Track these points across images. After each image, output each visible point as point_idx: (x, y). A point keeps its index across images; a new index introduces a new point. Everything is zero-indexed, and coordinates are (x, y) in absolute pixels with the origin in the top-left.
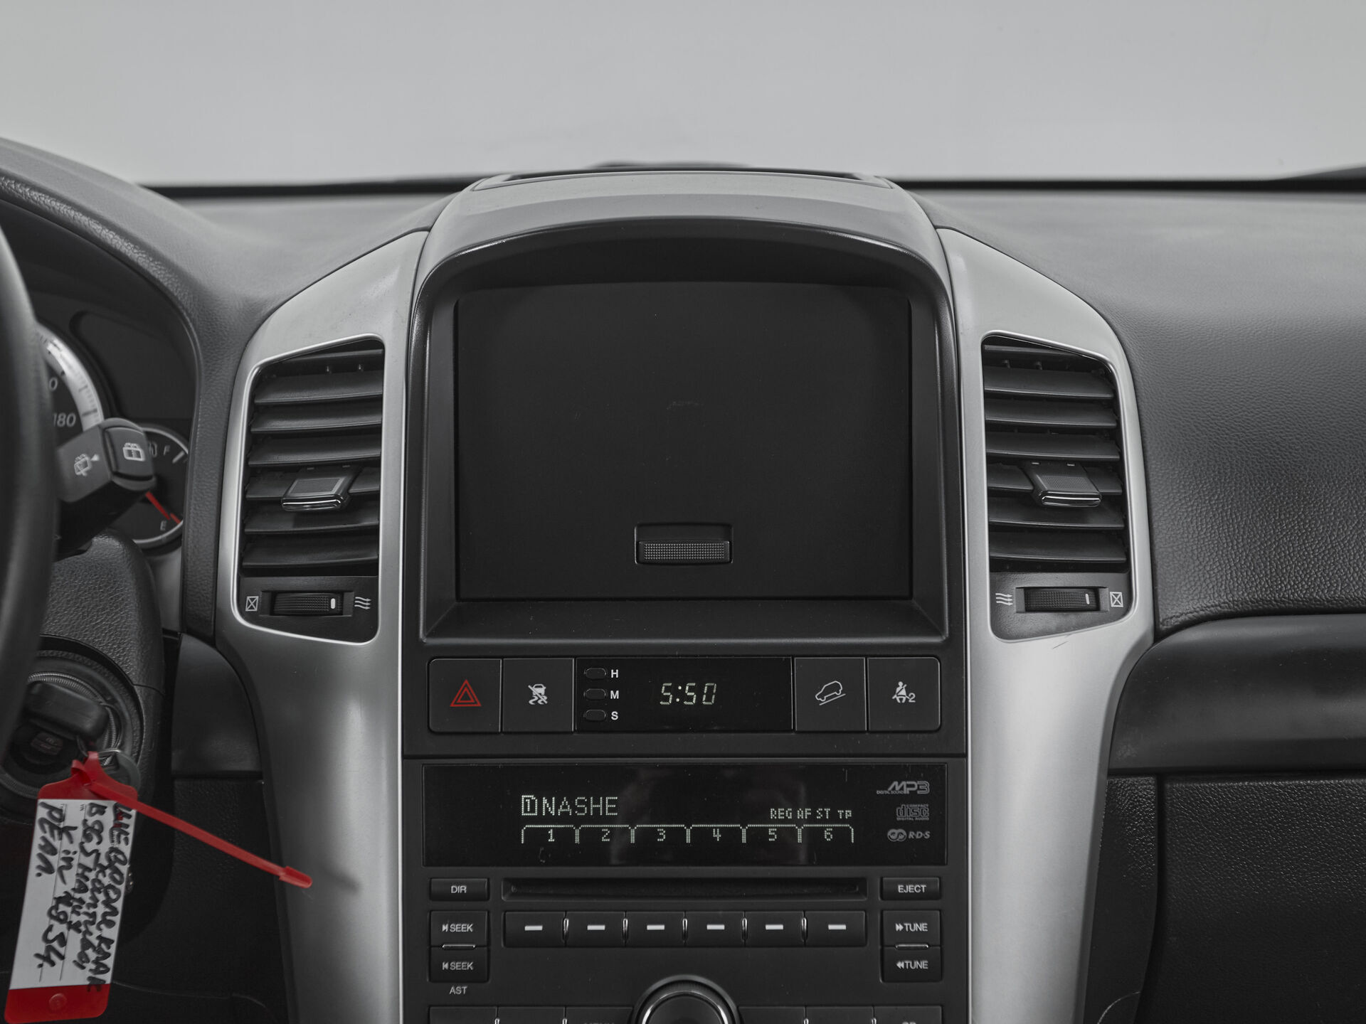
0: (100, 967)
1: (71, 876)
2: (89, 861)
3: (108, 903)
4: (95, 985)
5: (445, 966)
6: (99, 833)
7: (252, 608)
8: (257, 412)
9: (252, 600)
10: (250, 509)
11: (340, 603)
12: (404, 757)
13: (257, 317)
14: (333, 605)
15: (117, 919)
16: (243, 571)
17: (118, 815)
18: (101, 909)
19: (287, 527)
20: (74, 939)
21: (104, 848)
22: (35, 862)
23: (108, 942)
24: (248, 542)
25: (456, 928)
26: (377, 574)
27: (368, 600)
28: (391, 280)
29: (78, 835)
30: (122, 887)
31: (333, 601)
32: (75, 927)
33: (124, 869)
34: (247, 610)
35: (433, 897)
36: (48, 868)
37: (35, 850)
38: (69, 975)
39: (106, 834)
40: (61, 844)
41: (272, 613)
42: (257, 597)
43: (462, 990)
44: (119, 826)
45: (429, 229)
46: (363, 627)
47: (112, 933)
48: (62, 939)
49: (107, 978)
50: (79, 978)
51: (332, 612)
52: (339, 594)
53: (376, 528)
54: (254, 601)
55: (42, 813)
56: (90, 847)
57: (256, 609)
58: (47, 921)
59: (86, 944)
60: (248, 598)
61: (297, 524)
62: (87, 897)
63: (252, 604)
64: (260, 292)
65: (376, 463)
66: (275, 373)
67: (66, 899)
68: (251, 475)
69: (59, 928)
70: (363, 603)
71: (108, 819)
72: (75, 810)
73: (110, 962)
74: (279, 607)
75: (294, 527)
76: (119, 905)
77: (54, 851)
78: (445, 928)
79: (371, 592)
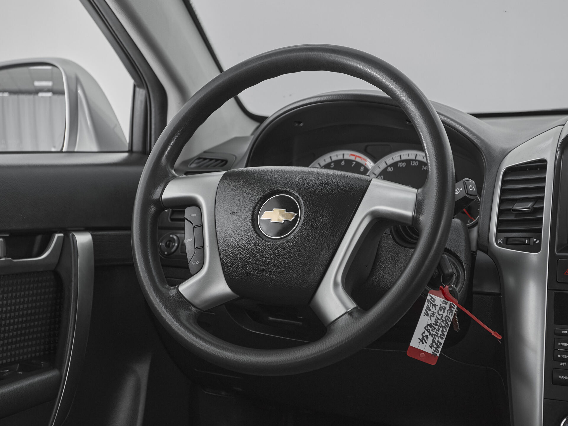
0: (436, 350)
1: (433, 319)
2: (439, 317)
3: (442, 332)
4: (434, 355)
5: (559, 356)
6: (444, 310)
7: (500, 242)
8: (504, 182)
9: (500, 240)
10: (501, 212)
11: (529, 241)
12: (548, 289)
13: (505, 154)
14: (527, 242)
15: (444, 338)
16: (498, 231)
17: (451, 307)
18: (440, 333)
19: (512, 218)
20: (430, 339)
21: (445, 314)
22: (424, 311)
23: (440, 344)
24: (500, 222)
25: (563, 344)
26: (542, 232)
27: (538, 240)
29: (438, 308)
30: (448, 329)
31: (527, 240)
32: (432, 335)
33: (449, 323)
34: (499, 243)
35: (555, 334)
36: (427, 315)
37: (425, 308)
38: (426, 348)
39: (446, 311)
40: (433, 309)
41: (507, 244)
42: (502, 239)
43: (564, 364)
44: (450, 310)
46: (536, 248)
47: (442, 341)
48: (427, 337)
49: (438, 354)
50: (430, 351)
51: (526, 244)
52: (529, 238)
53: (542, 218)
54: (501, 240)
55: (429, 298)
56: (441, 313)
57: (501, 243)
58: (423, 330)
59: (434, 341)
60: (499, 239)
61: (516, 216)
62: (437, 327)
63: (500, 241)
64: (506, 146)
65: (543, 198)
66: (510, 170)
67: (430, 325)
68: (501, 202)
69: (427, 333)
70: (537, 241)
71: (447, 307)
72: (439, 300)
73: (440, 350)
74: (509, 242)
75: (515, 217)
76: (446, 333)
77: (430, 310)
78: (559, 344)
79: (540, 238)
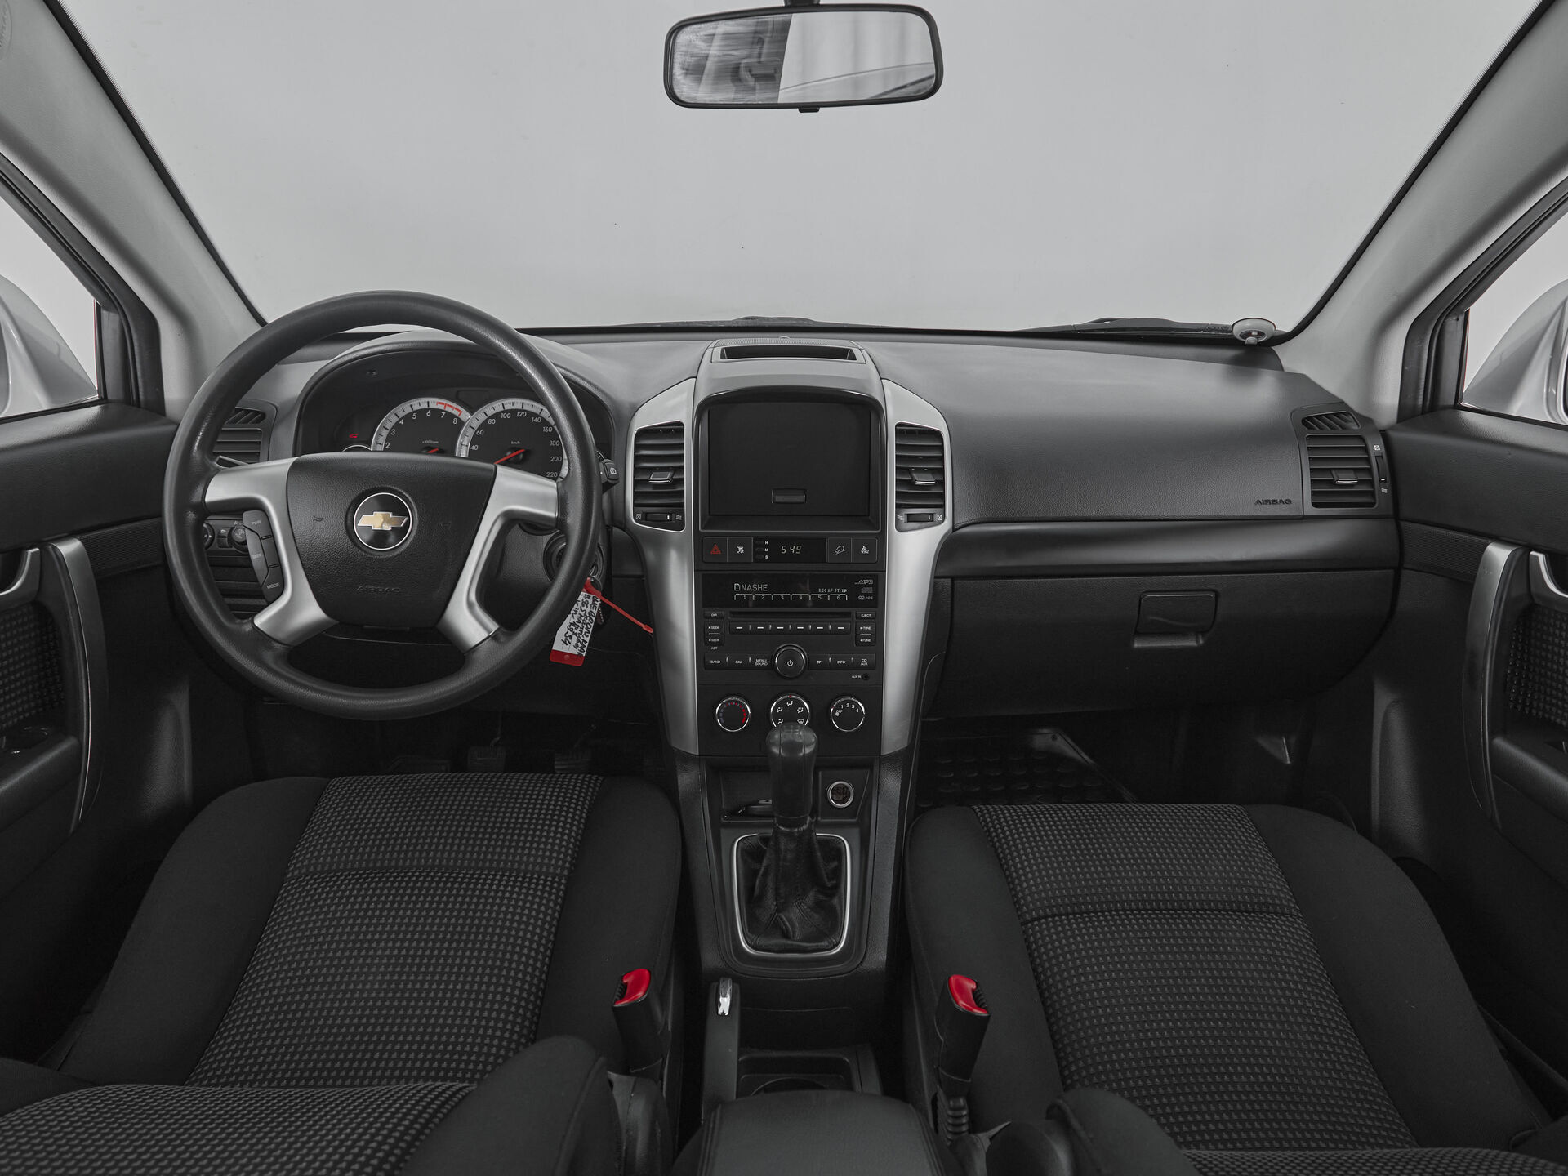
0: (582, 650)
1: (576, 616)
2: (583, 613)
3: (587, 629)
4: (580, 655)
5: (711, 640)
6: (588, 605)
8: (637, 447)
10: (636, 482)
11: (672, 517)
12: (695, 570)
13: (632, 414)
14: (669, 518)
15: (590, 634)
16: (635, 505)
17: (594, 600)
18: (584, 630)
19: (650, 490)
20: (575, 638)
21: (588, 610)
23: (586, 642)
24: (636, 495)
26: (684, 507)
27: (682, 516)
28: (685, 396)
30: (593, 624)
32: (576, 634)
33: (594, 619)
34: (637, 519)
35: (706, 618)
38: (571, 649)
39: (590, 606)
41: (645, 520)
42: (640, 514)
44: (594, 604)
45: (696, 377)
46: (680, 526)
47: (587, 639)
48: (570, 637)
49: (584, 654)
50: (575, 652)
51: (669, 520)
52: (670, 514)
53: (684, 490)
54: (639, 516)
56: (583, 608)
57: (640, 519)
58: (566, 630)
59: (578, 641)
60: (637, 515)
61: (655, 489)
62: (580, 625)
65: (682, 467)
66: (643, 433)
67: (574, 624)
68: (636, 470)
69: (570, 633)
70: (679, 517)
71: (590, 600)
73: (585, 649)
74: (649, 517)
75: (653, 490)
76: (591, 630)
78: (710, 628)
79: (683, 513)
